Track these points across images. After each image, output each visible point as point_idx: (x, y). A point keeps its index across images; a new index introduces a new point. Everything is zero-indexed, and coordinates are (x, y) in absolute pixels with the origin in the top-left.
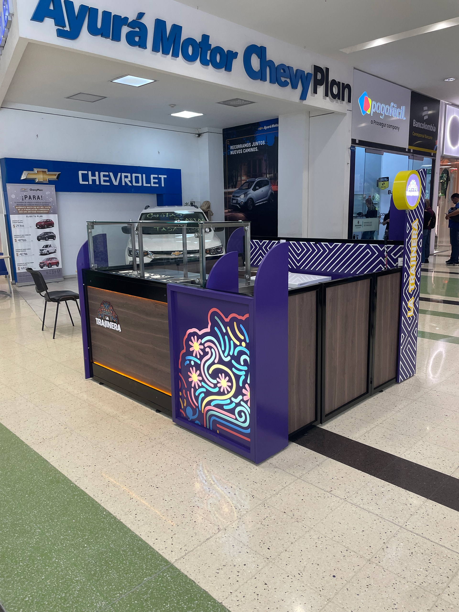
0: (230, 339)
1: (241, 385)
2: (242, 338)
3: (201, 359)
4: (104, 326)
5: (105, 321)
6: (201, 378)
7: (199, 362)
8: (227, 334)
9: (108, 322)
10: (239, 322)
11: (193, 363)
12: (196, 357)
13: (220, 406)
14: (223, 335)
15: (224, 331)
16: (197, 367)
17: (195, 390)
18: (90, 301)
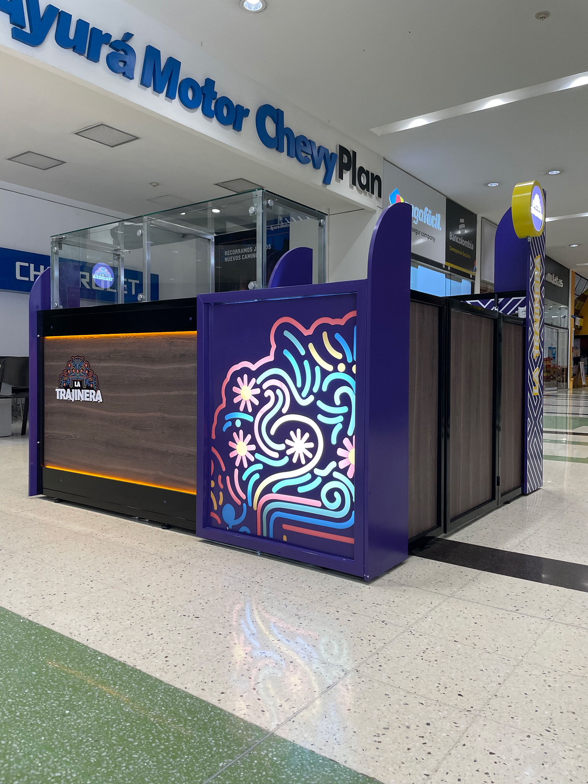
0: (313, 364)
1: (334, 441)
2: (338, 356)
3: (254, 414)
4: (71, 399)
5: (73, 390)
6: (253, 447)
7: (250, 418)
8: (309, 356)
9: (79, 390)
10: (332, 330)
11: (238, 424)
12: (245, 411)
13: (291, 490)
14: (300, 360)
15: (303, 352)
16: (248, 428)
17: (242, 470)
18: (46, 363)
